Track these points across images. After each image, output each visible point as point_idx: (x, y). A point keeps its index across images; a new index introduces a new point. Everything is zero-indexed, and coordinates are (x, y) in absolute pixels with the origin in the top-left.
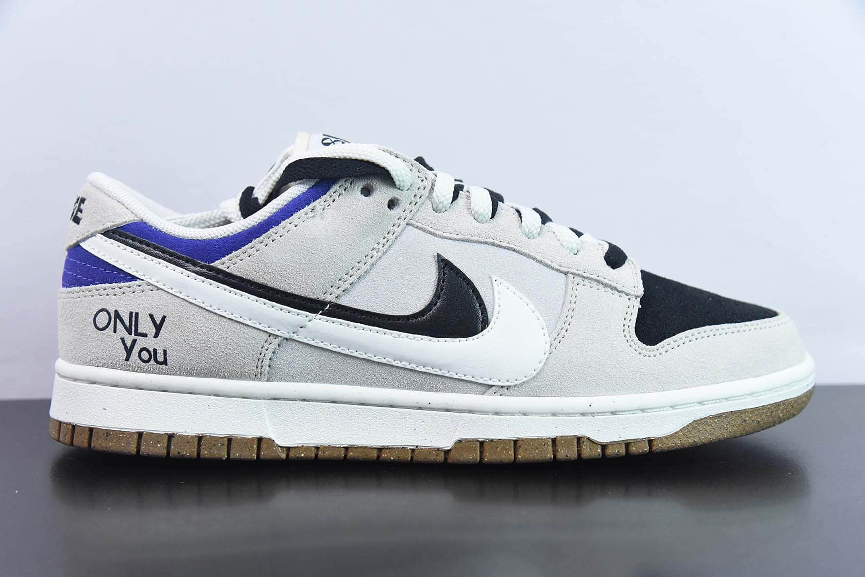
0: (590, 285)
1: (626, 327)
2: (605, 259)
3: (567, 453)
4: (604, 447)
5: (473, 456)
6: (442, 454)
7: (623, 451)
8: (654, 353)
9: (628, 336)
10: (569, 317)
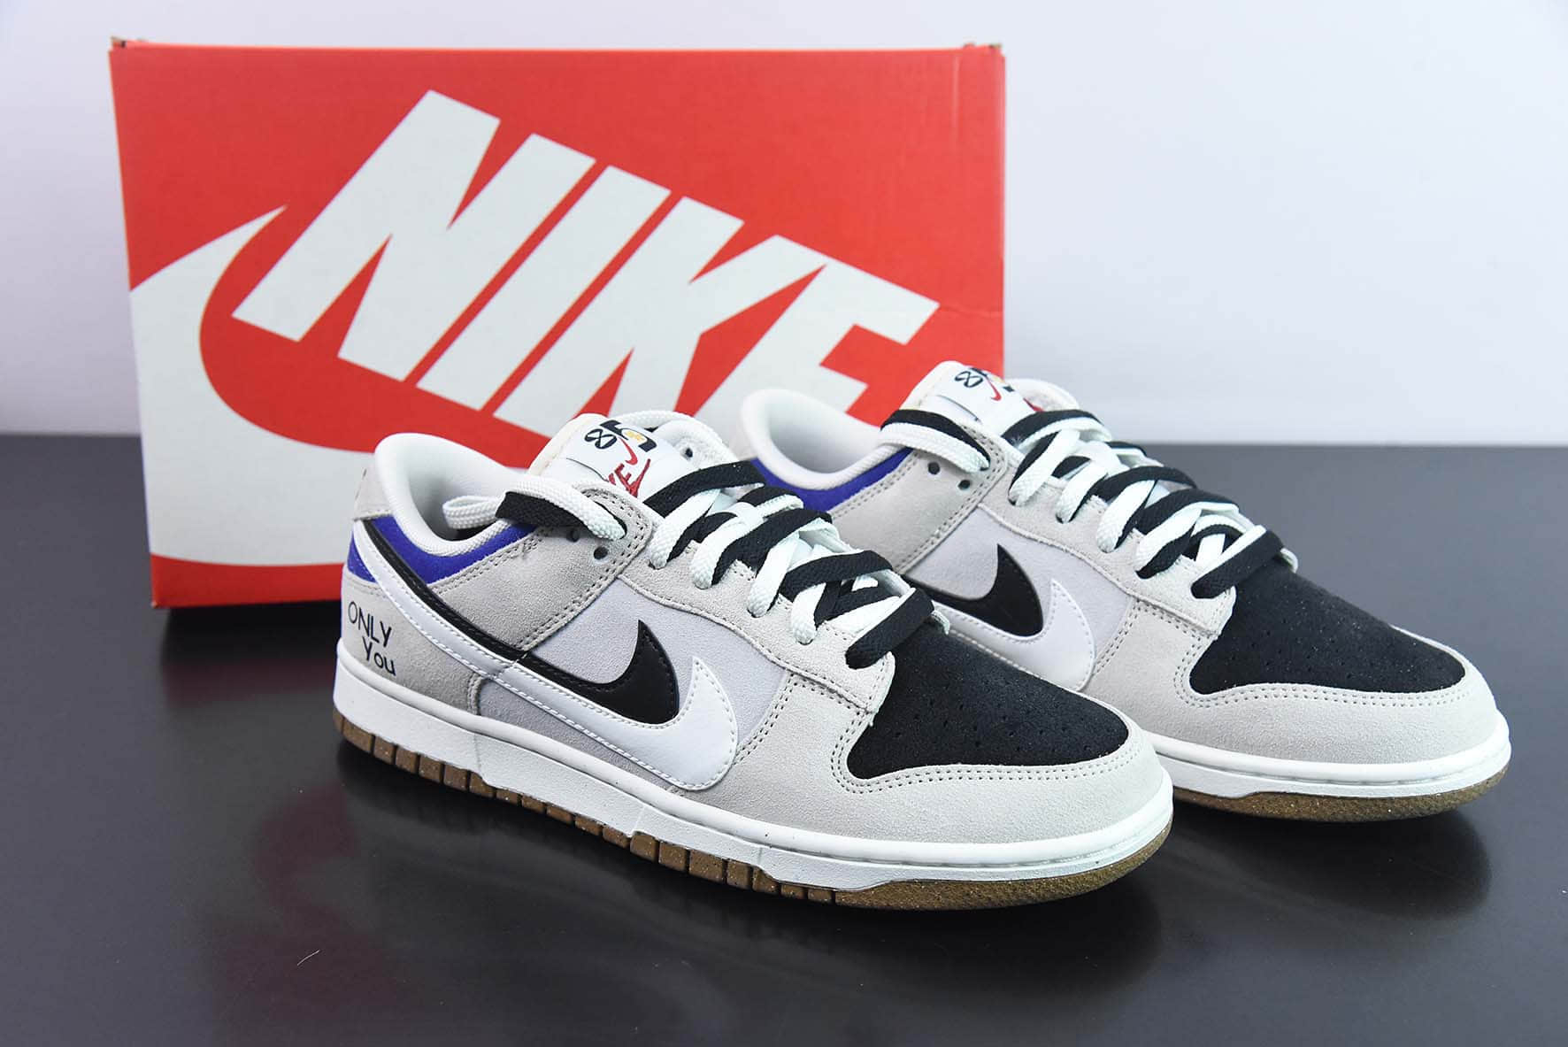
0: (812, 686)
1: (839, 750)
2: (846, 656)
3: (735, 880)
4: (779, 885)
5: (648, 853)
6: (625, 840)
7: (799, 894)
8: (861, 789)
9: (836, 762)
10: (769, 724)
